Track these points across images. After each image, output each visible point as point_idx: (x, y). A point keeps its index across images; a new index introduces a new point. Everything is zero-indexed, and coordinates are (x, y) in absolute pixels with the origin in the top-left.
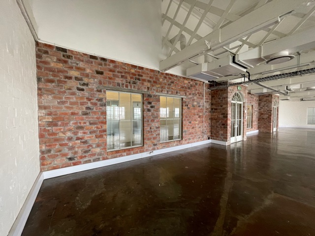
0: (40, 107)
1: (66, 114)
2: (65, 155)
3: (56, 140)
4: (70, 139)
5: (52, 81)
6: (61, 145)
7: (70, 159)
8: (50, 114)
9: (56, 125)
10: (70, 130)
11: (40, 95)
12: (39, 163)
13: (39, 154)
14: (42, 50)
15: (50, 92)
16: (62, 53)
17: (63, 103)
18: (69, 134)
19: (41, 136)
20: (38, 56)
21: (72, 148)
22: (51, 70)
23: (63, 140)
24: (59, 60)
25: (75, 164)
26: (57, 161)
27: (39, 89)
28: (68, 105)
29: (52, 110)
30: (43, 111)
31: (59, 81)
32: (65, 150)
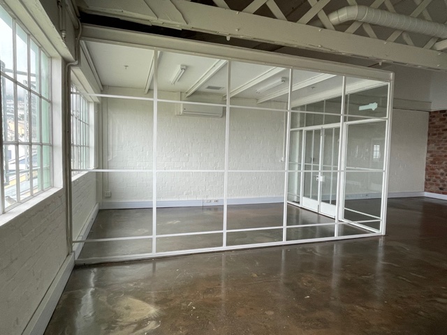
0: (428, 152)
1: (440, 156)
2: (438, 185)
3: (434, 174)
4: (442, 174)
5: (435, 134)
6: (436, 177)
7: (441, 189)
8: (432, 156)
9: (435, 164)
10: (442, 168)
11: (428, 144)
12: (424, 186)
13: (424, 180)
14: (432, 115)
15: (434, 142)
16: (443, 114)
17: (440, 148)
18: (442, 171)
19: (427, 170)
20: (430, 120)
21: (442, 181)
22: (436, 127)
23: (438, 174)
24: (441, 120)
25: (443, 193)
26: (433, 188)
27: (428, 140)
28: (443, 149)
29: (434, 153)
30: (429, 154)
31: (439, 134)
32: (438, 182)
